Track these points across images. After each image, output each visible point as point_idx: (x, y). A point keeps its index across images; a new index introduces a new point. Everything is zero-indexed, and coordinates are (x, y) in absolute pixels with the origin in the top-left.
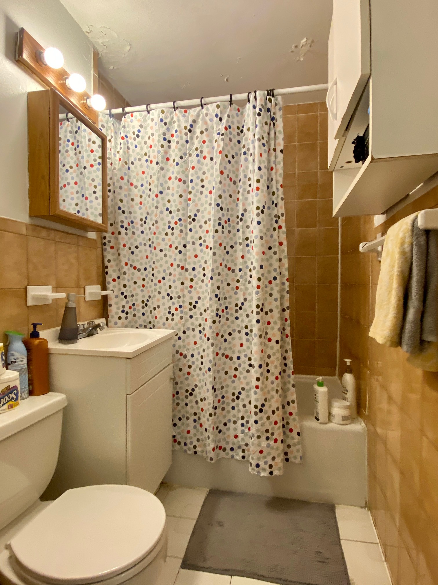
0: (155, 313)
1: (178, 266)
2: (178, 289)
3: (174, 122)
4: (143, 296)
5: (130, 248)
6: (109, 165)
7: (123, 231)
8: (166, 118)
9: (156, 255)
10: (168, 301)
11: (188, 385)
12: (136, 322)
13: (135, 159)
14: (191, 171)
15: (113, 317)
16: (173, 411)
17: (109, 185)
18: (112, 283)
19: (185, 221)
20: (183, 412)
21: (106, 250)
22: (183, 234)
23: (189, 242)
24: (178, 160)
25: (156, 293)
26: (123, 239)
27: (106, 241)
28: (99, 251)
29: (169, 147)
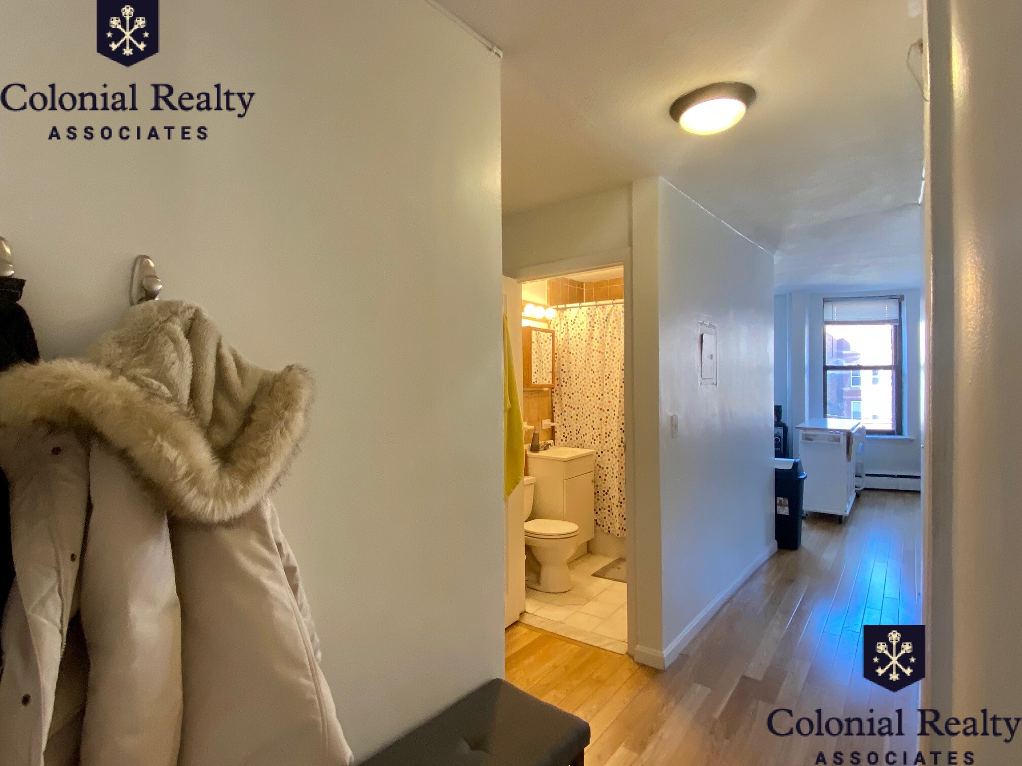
0: (584, 438)
1: (598, 408)
2: (598, 423)
3: (596, 315)
4: (577, 427)
5: (568, 395)
6: (556, 341)
7: (564, 384)
8: (591, 312)
9: (585, 400)
10: (592, 431)
11: (605, 488)
12: (572, 444)
13: (572, 337)
14: (607, 346)
15: (558, 439)
16: (595, 504)
17: (556, 354)
18: (558, 418)
19: (603, 378)
20: (602, 505)
21: (554, 396)
22: (601, 387)
23: (605, 392)
24: (598, 339)
25: (584, 425)
26: (564, 389)
27: (554, 390)
28: (550, 397)
29: (593, 330)
